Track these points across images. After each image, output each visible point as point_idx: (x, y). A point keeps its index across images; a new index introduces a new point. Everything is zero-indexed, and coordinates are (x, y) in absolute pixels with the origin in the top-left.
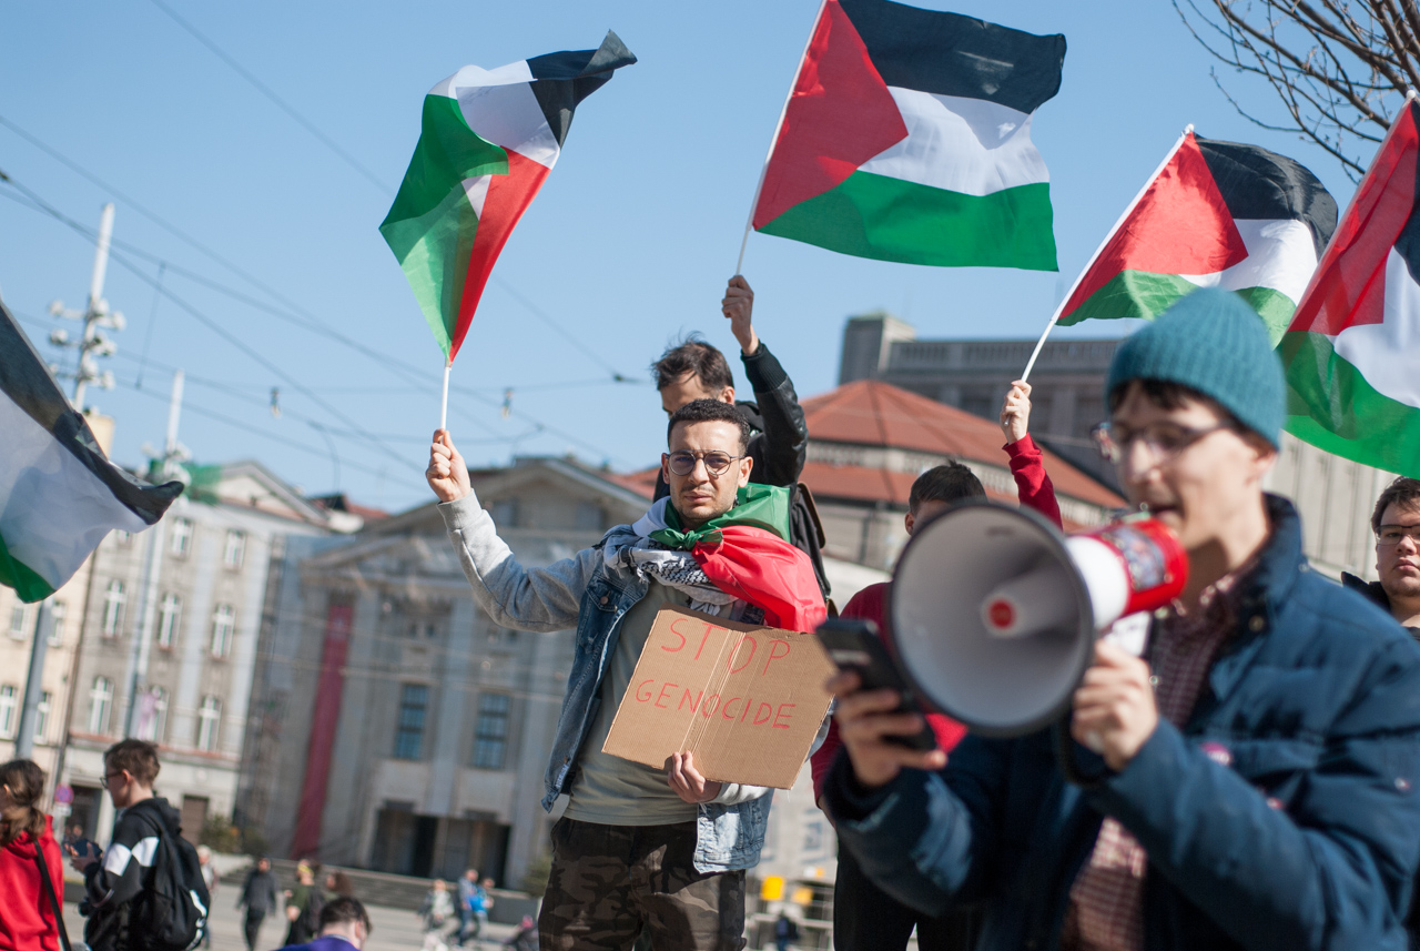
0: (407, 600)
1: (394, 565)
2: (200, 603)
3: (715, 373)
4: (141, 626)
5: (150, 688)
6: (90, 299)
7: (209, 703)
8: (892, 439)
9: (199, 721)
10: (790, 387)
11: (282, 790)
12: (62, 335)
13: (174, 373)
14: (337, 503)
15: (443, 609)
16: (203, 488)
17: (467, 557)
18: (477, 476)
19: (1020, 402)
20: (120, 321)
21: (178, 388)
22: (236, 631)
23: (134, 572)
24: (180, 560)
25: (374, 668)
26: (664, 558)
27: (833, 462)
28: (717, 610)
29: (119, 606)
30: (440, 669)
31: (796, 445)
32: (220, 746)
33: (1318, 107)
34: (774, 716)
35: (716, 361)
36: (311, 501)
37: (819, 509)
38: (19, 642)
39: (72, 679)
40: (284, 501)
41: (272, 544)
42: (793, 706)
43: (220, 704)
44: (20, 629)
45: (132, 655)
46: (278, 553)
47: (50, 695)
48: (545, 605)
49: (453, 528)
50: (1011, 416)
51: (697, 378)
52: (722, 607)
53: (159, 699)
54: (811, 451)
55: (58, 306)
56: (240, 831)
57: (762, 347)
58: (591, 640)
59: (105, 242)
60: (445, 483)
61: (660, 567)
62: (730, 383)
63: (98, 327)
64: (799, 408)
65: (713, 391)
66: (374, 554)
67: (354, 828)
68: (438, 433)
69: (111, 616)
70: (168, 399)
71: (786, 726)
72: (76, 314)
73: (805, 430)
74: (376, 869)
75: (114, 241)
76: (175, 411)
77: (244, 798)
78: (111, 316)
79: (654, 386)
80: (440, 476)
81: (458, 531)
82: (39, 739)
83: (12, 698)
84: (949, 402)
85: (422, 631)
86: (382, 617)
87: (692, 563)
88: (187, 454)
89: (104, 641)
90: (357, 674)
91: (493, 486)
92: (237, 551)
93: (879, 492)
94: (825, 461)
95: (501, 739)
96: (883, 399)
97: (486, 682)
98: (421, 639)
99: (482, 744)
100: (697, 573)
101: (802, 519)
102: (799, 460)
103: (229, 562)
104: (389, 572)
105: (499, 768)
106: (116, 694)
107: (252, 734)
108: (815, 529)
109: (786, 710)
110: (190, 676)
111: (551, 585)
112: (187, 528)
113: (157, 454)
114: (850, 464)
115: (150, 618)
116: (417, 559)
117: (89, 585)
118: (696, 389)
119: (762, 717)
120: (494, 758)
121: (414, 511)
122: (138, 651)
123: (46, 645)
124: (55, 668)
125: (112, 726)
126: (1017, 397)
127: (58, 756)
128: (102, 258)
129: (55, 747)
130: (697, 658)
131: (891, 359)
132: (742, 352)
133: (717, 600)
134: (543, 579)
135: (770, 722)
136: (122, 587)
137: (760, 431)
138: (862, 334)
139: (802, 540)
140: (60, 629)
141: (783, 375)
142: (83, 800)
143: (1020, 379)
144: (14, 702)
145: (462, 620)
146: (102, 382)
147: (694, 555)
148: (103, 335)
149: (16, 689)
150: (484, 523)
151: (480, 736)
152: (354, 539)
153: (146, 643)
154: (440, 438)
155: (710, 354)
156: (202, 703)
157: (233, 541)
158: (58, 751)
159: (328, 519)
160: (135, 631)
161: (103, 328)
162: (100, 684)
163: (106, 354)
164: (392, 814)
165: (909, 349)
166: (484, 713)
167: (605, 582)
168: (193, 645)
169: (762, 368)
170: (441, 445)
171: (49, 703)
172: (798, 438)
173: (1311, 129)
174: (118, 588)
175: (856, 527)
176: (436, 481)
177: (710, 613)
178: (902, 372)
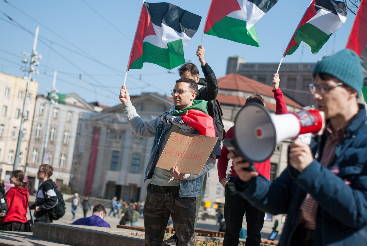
0: (114, 129)
1: (111, 120)
2: (61, 130)
3: (194, 71)
4: (46, 135)
5: (48, 151)
6: (33, 51)
7: (63, 156)
8: (240, 88)
9: (60, 160)
10: (214, 74)
11: (82, 178)
12: (26, 60)
13: (54, 70)
14: (96, 104)
15: (123, 132)
16: (62, 100)
17: (128, 118)
18: (132, 97)
19: (277, 79)
20: (40, 57)
21: (55, 74)
22: (70, 137)
23: (44, 122)
24: (56, 119)
25: (105, 147)
26: (174, 117)
27: (224, 94)
28: (187, 130)
29: (40, 130)
30: (123, 147)
31: (215, 89)
32: (66, 166)
33: (352, 3)
34: (197, 157)
35: (195, 68)
36: (89, 104)
37: (221, 107)
38: (14, 140)
39: (28, 149)
40: (82, 103)
41: (79, 115)
42: (202, 154)
43: (66, 156)
44: (14, 136)
45: (43, 143)
46: (81, 117)
47: (22, 153)
48: (147, 131)
49: (125, 111)
50: (275, 83)
51: (190, 72)
52: (188, 130)
53: (50, 154)
54: (219, 92)
55: (24, 53)
56: (71, 189)
57: (207, 64)
58: (157, 139)
59: (37, 36)
60: (123, 99)
61: (173, 120)
62: (198, 73)
63: (35, 58)
64: (216, 80)
65: (194, 76)
66: (105, 117)
67: (100, 188)
68: (123, 87)
69: (38, 133)
70: (53, 77)
71: (200, 159)
72: (29, 55)
73: (218, 86)
74: (106, 198)
75: (39, 36)
76: (55, 80)
77: (72, 180)
78: (38, 55)
79: (179, 75)
80: (122, 97)
81: (126, 111)
82: (19, 164)
83: (12, 154)
84: (255, 79)
85: (118, 137)
86: (108, 134)
87: (181, 119)
88: (58, 91)
89: (36, 139)
90: (101, 148)
91: (136, 100)
92: (70, 116)
93: (236, 102)
94: (222, 94)
95: (138, 165)
96: (237, 78)
97: (134, 151)
98: (118, 139)
99: (133, 167)
100: (181, 121)
101: (217, 109)
102: (216, 93)
103: (68, 119)
104: (109, 122)
105: (138, 173)
106: (39, 153)
107: (74, 164)
108: (220, 111)
109: (200, 155)
110: (58, 148)
111: (149, 126)
112: (57, 110)
113: (50, 91)
114: (229, 95)
115: (48, 133)
116: (117, 119)
117: (32, 125)
118: (189, 75)
119: (195, 157)
120: (136, 170)
121: (116, 107)
122: (45, 142)
123: (21, 140)
124: (24, 146)
125: (38, 161)
126: (276, 78)
127: (24, 169)
128: (36, 40)
129: (23, 166)
130: (181, 143)
131: (240, 68)
132: (201, 65)
133: (187, 128)
134: (147, 124)
135: (196, 158)
136: (41, 126)
137: (206, 86)
138: (232, 61)
139: (217, 114)
140: (25, 136)
141: (212, 71)
142: (31, 180)
143: (276, 73)
144: (13, 155)
145: (128, 134)
146: (36, 73)
147: (181, 117)
148: (36, 60)
149: (13, 152)
150: (133, 110)
151: (133, 165)
152: (100, 113)
153: (47, 140)
154: (123, 88)
155: (193, 66)
156: (61, 155)
157: (69, 114)
158: (24, 168)
159: (94, 108)
160: (44, 137)
161: (36, 58)
162: (35, 150)
163: (37, 65)
164: (110, 184)
165: (244, 65)
166: (134, 159)
167: (161, 125)
168: (59, 140)
169: (206, 69)
170: (123, 90)
171: (22, 155)
172: (216, 88)
173: (350, 9)
174: (40, 126)
175: (230, 111)
176: (121, 98)
177: (185, 132)
178: (242, 71)
